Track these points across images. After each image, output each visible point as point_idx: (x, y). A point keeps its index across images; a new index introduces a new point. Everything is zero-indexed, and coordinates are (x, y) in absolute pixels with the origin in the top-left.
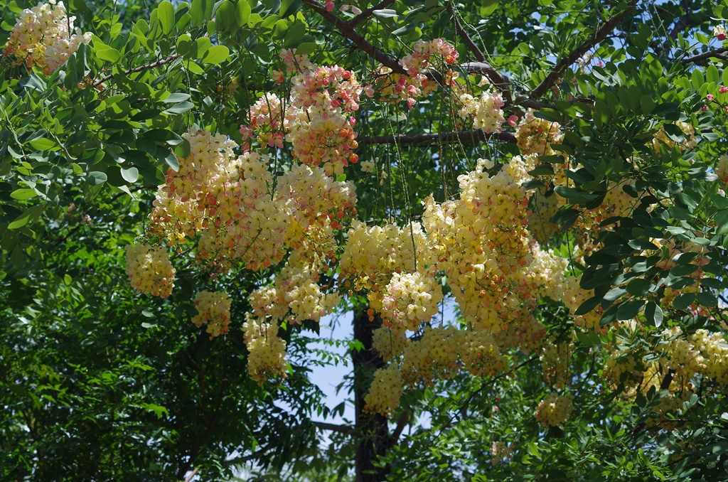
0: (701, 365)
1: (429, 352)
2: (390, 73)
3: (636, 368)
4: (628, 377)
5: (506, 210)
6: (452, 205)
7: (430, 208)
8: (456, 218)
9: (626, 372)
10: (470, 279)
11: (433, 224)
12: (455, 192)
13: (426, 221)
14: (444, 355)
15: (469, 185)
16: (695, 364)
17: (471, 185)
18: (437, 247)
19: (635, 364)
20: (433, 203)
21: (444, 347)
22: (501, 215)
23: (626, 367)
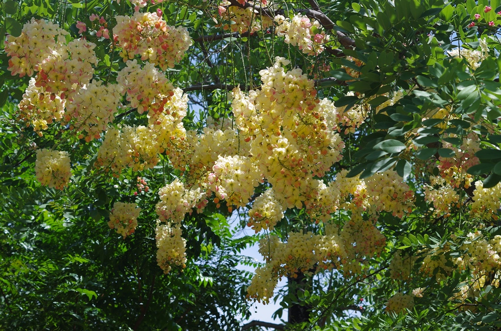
0: (497, 262)
1: (292, 251)
2: (229, 6)
3: (446, 264)
4: (440, 271)
5: (296, 97)
6: (254, 94)
7: (237, 97)
8: (257, 105)
9: (438, 267)
10: (274, 160)
11: (239, 110)
12: (257, 83)
13: (234, 107)
14: (303, 253)
15: (268, 78)
16: (492, 261)
17: (270, 78)
18: (242, 129)
19: (446, 261)
20: (239, 93)
21: (303, 247)
22: (292, 102)
23: (439, 263)
